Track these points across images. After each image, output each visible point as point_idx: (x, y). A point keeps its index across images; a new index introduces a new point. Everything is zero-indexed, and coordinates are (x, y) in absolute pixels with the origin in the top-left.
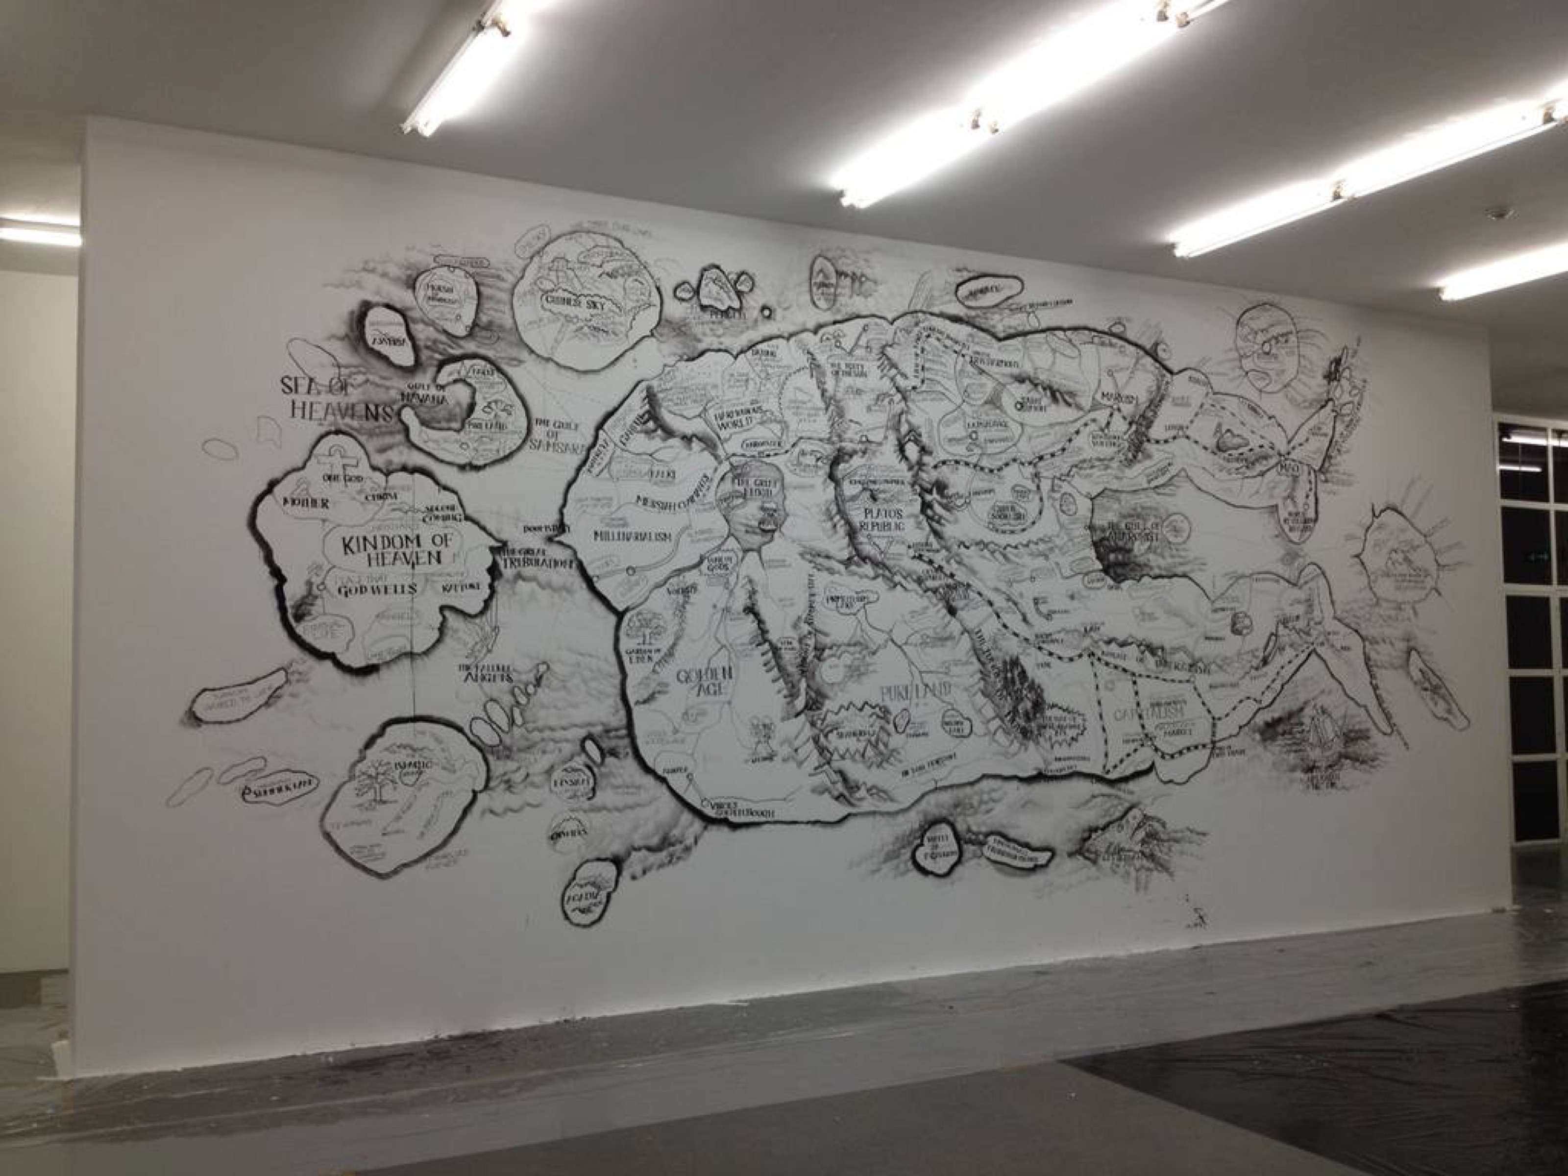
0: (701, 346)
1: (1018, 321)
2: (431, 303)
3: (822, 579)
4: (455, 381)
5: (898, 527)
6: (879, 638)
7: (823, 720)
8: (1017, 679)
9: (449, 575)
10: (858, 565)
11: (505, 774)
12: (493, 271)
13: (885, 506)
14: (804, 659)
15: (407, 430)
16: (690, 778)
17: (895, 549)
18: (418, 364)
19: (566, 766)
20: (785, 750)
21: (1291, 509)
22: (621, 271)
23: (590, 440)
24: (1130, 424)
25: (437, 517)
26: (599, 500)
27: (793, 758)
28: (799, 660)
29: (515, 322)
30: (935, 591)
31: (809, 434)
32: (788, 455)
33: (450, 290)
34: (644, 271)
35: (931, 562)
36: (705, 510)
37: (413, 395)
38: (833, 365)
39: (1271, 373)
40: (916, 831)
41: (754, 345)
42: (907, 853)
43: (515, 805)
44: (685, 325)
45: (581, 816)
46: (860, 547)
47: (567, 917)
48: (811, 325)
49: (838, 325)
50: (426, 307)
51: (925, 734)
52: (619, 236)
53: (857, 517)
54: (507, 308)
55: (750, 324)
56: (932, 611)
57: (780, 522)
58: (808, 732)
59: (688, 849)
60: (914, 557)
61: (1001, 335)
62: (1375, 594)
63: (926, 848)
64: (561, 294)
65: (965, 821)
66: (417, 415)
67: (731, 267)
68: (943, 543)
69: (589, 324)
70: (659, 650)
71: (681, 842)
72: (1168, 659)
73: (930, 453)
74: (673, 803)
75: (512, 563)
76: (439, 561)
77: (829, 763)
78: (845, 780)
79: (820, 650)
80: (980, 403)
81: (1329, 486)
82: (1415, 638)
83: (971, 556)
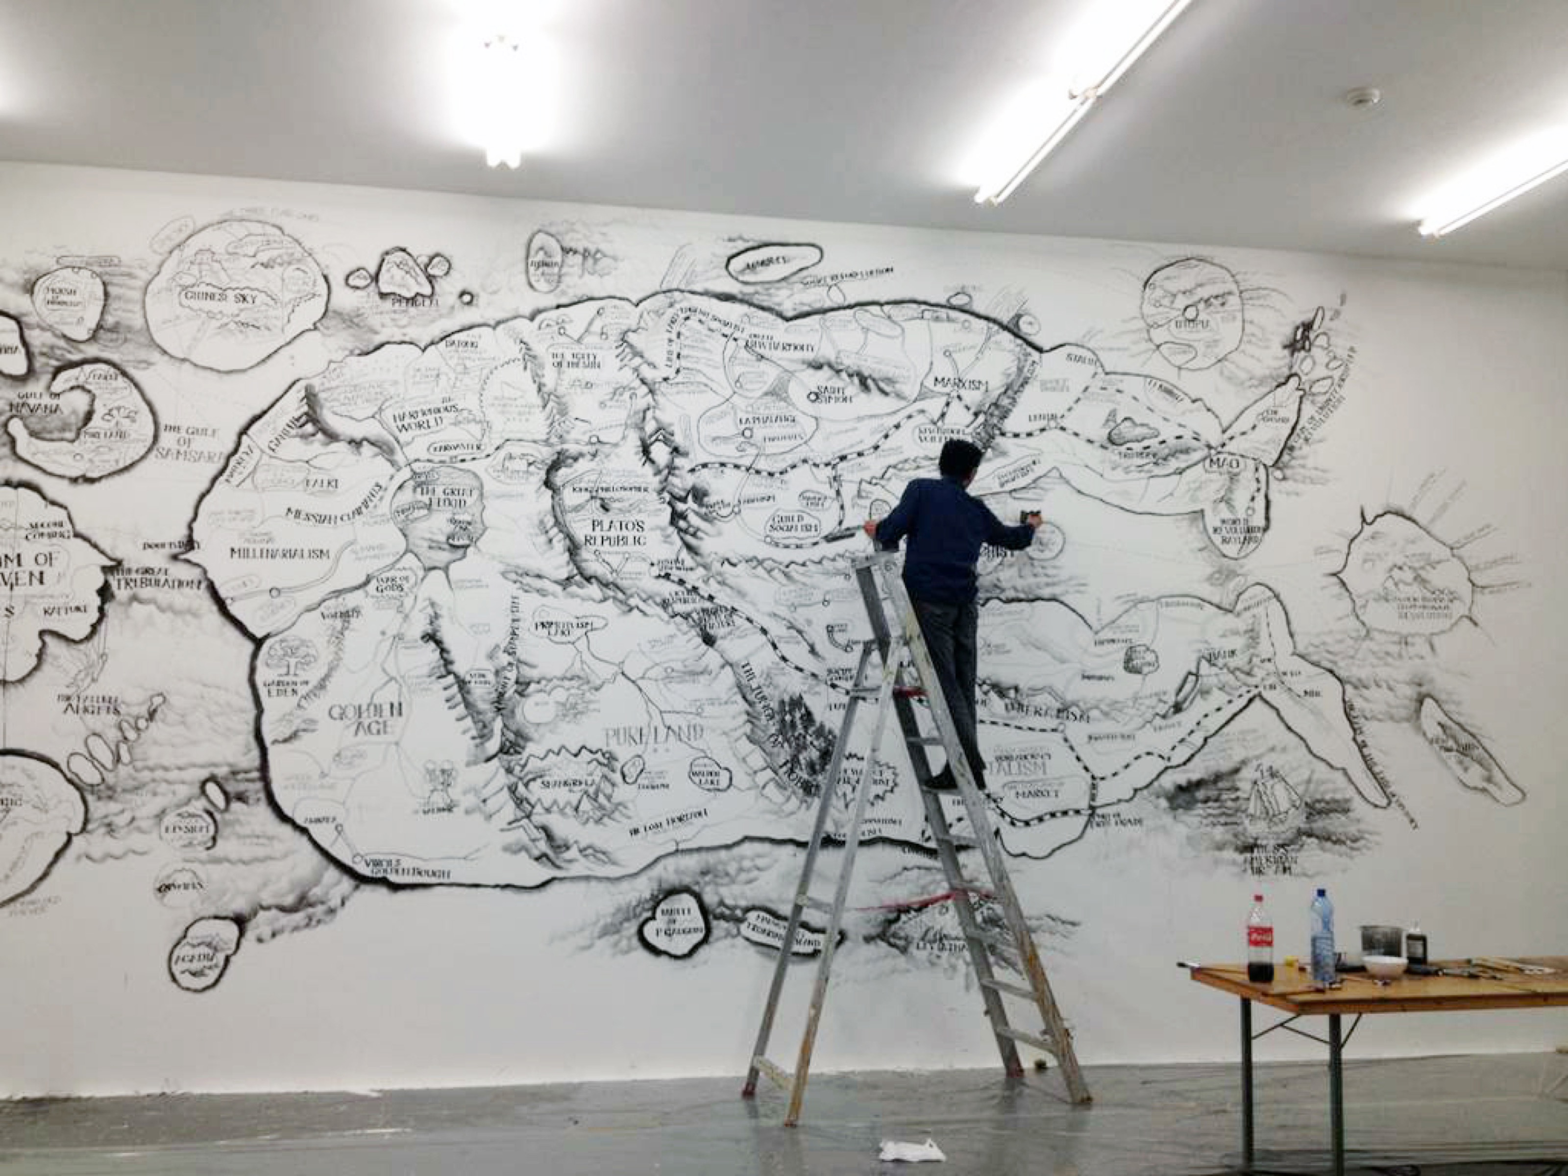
0: (378, 339)
1: (815, 297)
2: (50, 306)
3: (529, 603)
4: (72, 388)
5: (637, 541)
6: (604, 671)
7: (524, 766)
8: (798, 722)
9: (52, 596)
10: (580, 586)
11: (106, 817)
12: (123, 269)
13: (621, 517)
14: (501, 695)
15: (13, 441)
16: (339, 829)
17: (630, 567)
18: (31, 371)
19: (183, 810)
20: (470, 800)
21: (1227, 515)
22: (279, 260)
23: (231, 447)
24: (976, 415)
25: (42, 535)
26: (237, 513)
27: (480, 809)
28: (494, 695)
29: (146, 321)
30: (686, 616)
31: (519, 436)
32: (490, 459)
33: (73, 292)
34: (310, 259)
35: (681, 582)
36: (376, 523)
37: (23, 405)
38: (555, 356)
39: (1195, 344)
40: (647, 901)
41: (449, 336)
42: (631, 928)
43: (117, 852)
44: (358, 316)
45: (196, 866)
46: (584, 565)
47: (174, 979)
48: (527, 311)
49: (562, 310)
50: (44, 310)
51: (666, 786)
52: (278, 223)
53: (580, 529)
54: (137, 308)
55: (444, 311)
56: (681, 640)
57: (475, 536)
58: (503, 779)
59: (332, 911)
60: (659, 576)
61: (790, 314)
62: (1363, 624)
63: (661, 921)
64: (203, 288)
65: (717, 893)
66: (26, 426)
67: (422, 250)
68: (698, 559)
69: (237, 319)
70: (307, 683)
71: (322, 903)
72: (1025, 703)
73: (685, 454)
74: (316, 857)
75: (127, 584)
76: (41, 582)
77: (528, 817)
78: (550, 837)
79: (522, 685)
80: (760, 393)
81: (1288, 485)
82: (1431, 681)
83: (740, 575)
